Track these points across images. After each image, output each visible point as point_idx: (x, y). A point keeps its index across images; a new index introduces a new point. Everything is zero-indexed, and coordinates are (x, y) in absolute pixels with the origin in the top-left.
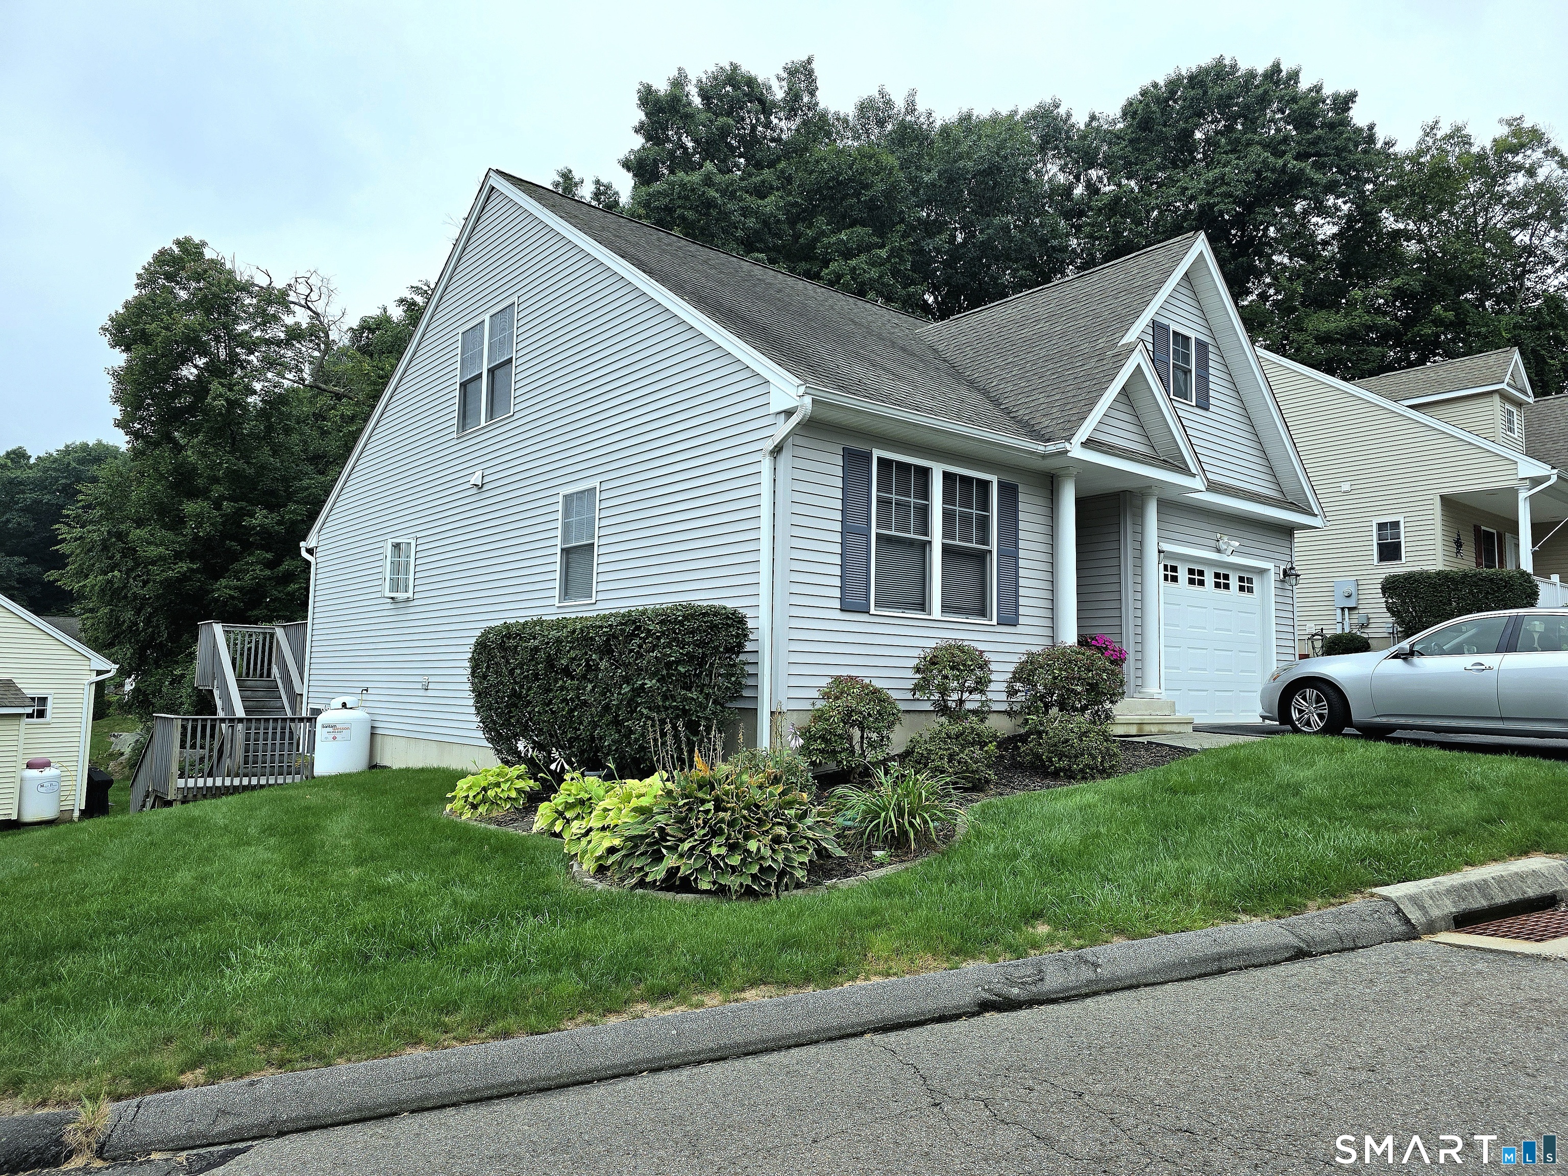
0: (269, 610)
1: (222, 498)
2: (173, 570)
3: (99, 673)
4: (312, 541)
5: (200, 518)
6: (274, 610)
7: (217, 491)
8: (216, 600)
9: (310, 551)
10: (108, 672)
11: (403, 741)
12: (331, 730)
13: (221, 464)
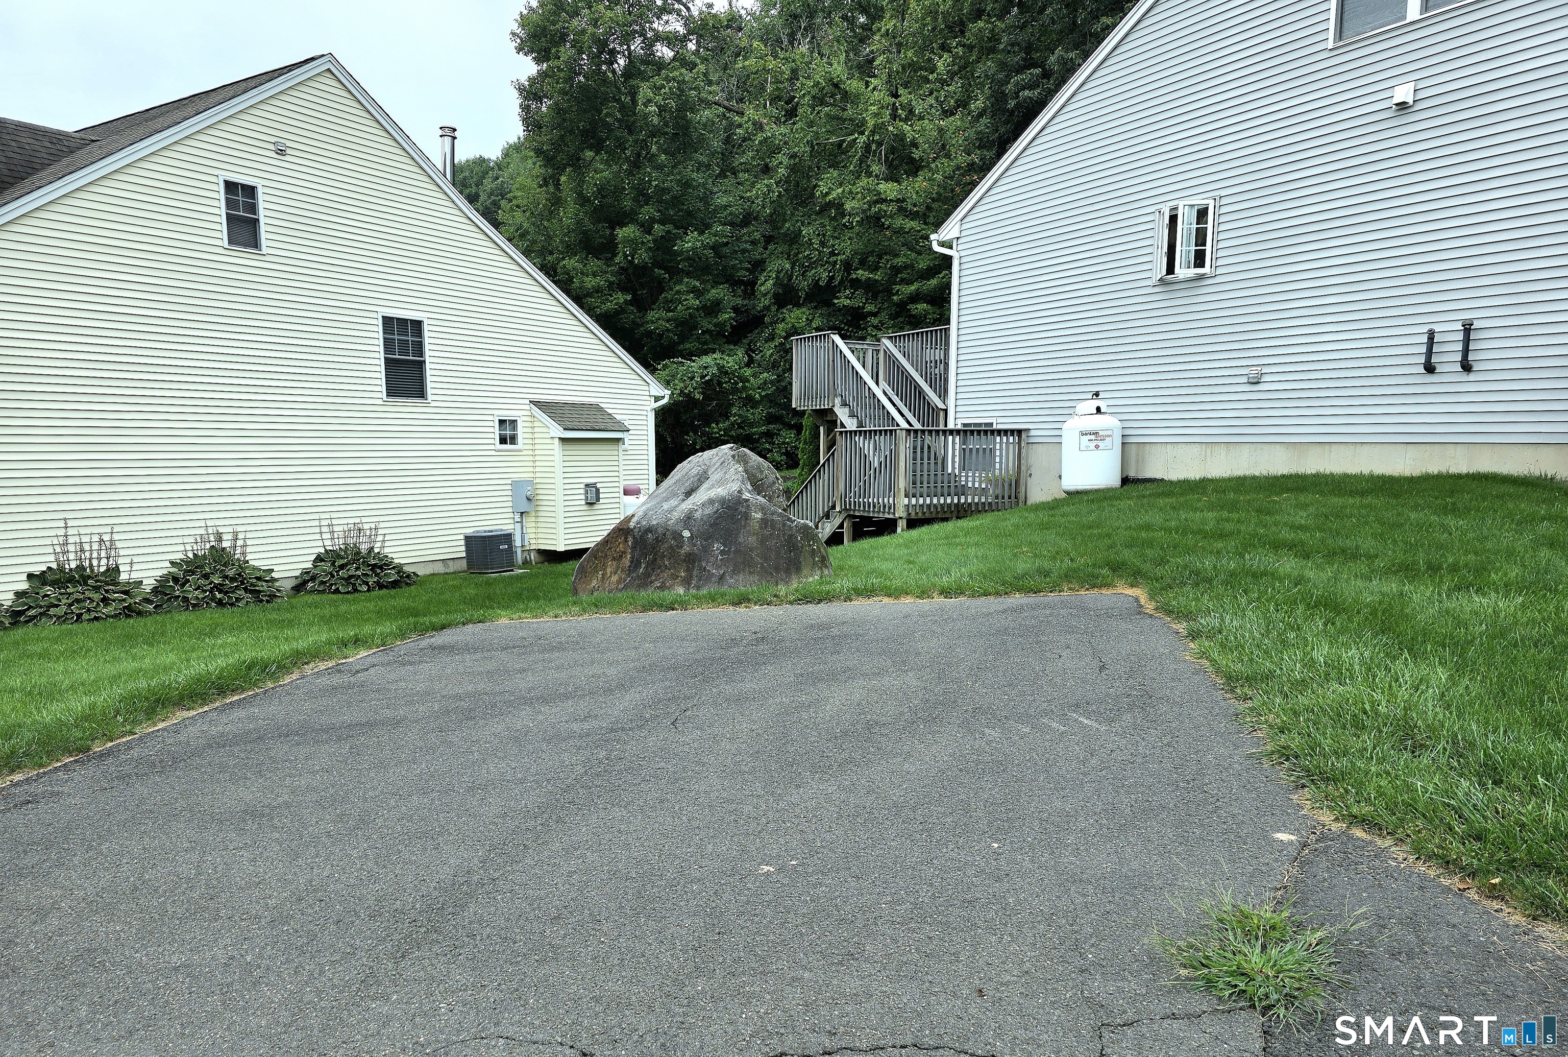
0: (700, 343)
1: (653, 220)
2: (611, 302)
3: (657, 399)
4: (950, 230)
5: (633, 243)
6: (705, 343)
7: (647, 212)
8: (649, 334)
9: (948, 245)
10: (664, 397)
11: (1195, 449)
12: (1093, 437)
13: (650, 181)
